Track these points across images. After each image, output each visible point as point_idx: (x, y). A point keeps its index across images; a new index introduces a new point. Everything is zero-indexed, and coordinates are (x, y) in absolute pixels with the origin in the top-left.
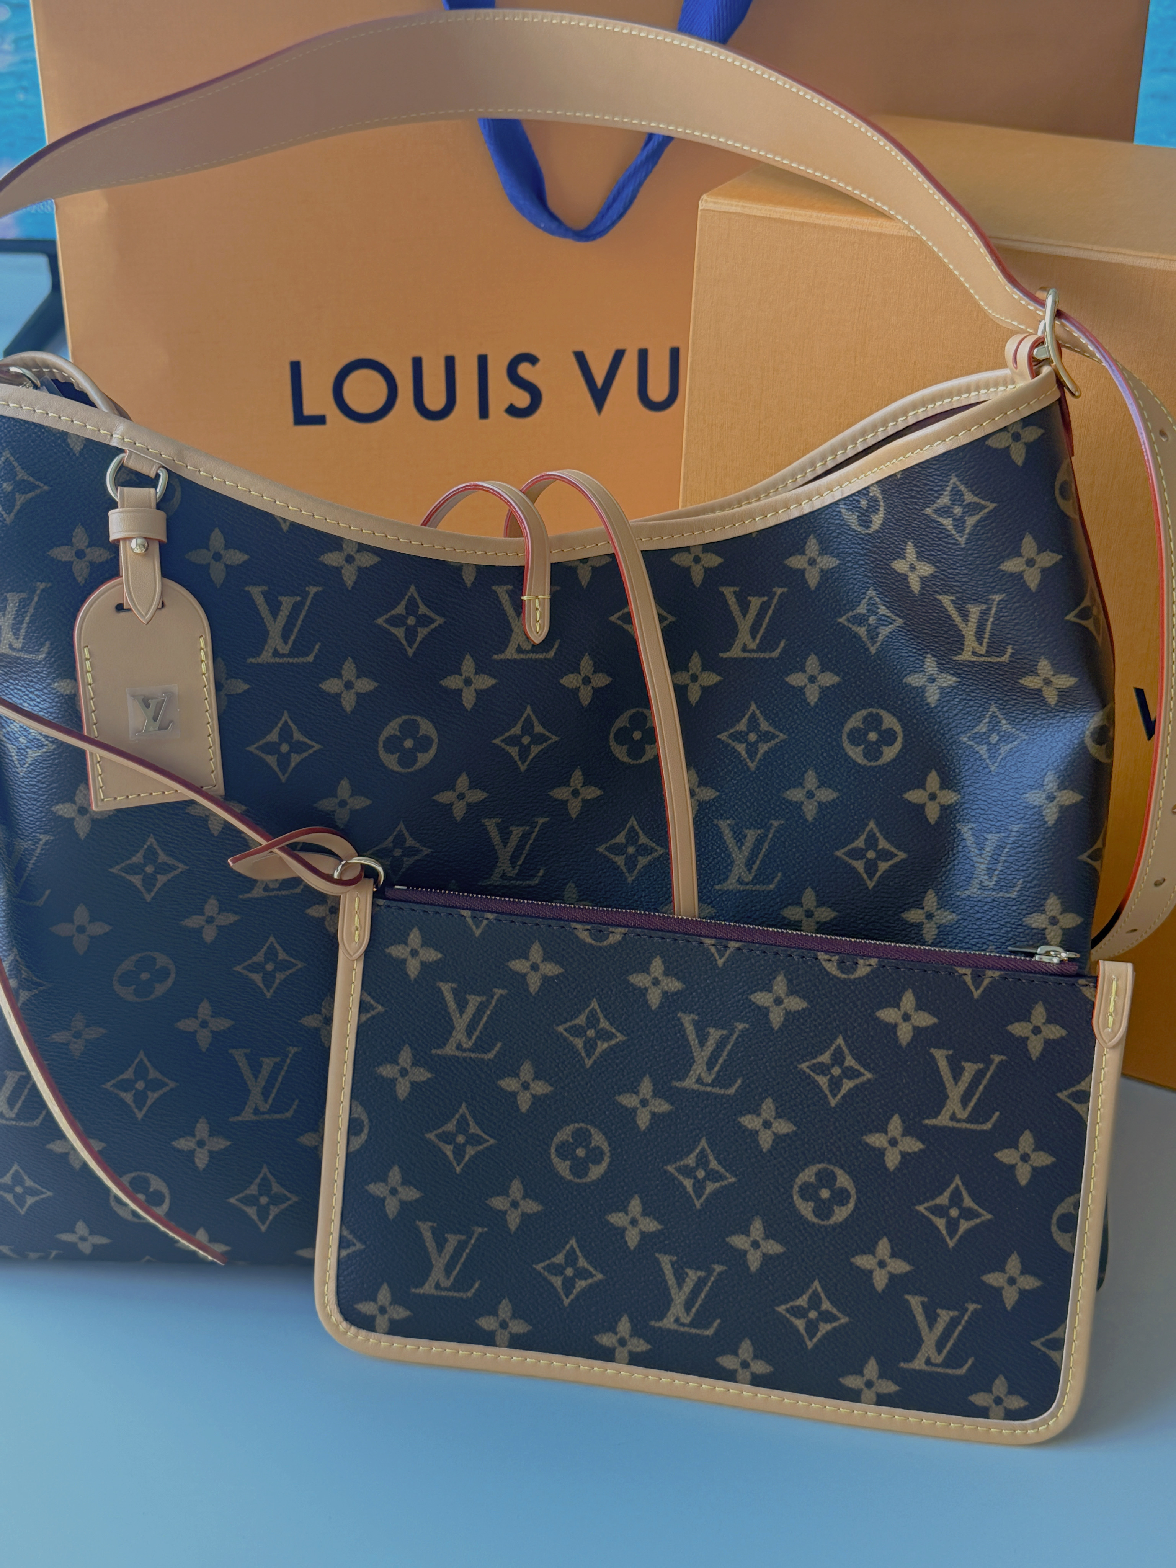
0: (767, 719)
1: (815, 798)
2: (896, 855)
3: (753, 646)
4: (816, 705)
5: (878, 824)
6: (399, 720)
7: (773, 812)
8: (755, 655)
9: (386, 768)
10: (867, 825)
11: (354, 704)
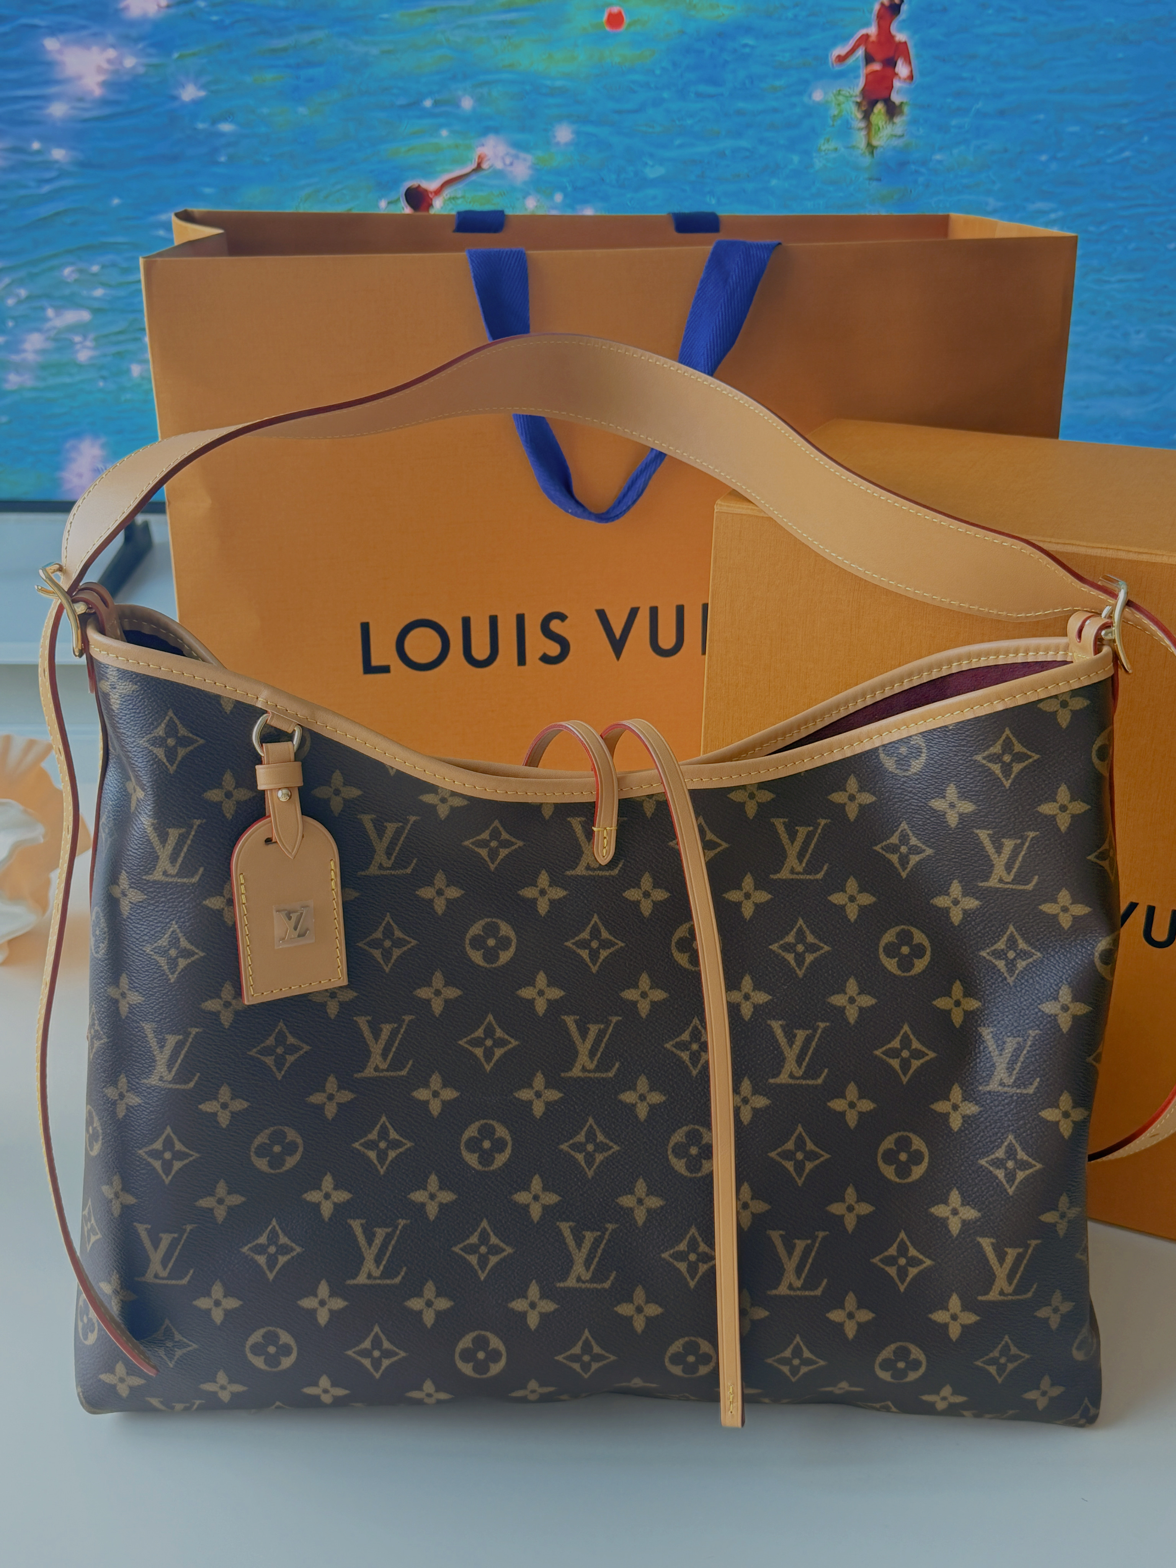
0: (813, 932)
1: (856, 1004)
2: (927, 1055)
3: (800, 869)
4: (856, 921)
5: (911, 1027)
6: (482, 923)
7: (820, 1015)
8: (802, 877)
9: (472, 962)
10: (902, 1027)
11: (444, 908)
